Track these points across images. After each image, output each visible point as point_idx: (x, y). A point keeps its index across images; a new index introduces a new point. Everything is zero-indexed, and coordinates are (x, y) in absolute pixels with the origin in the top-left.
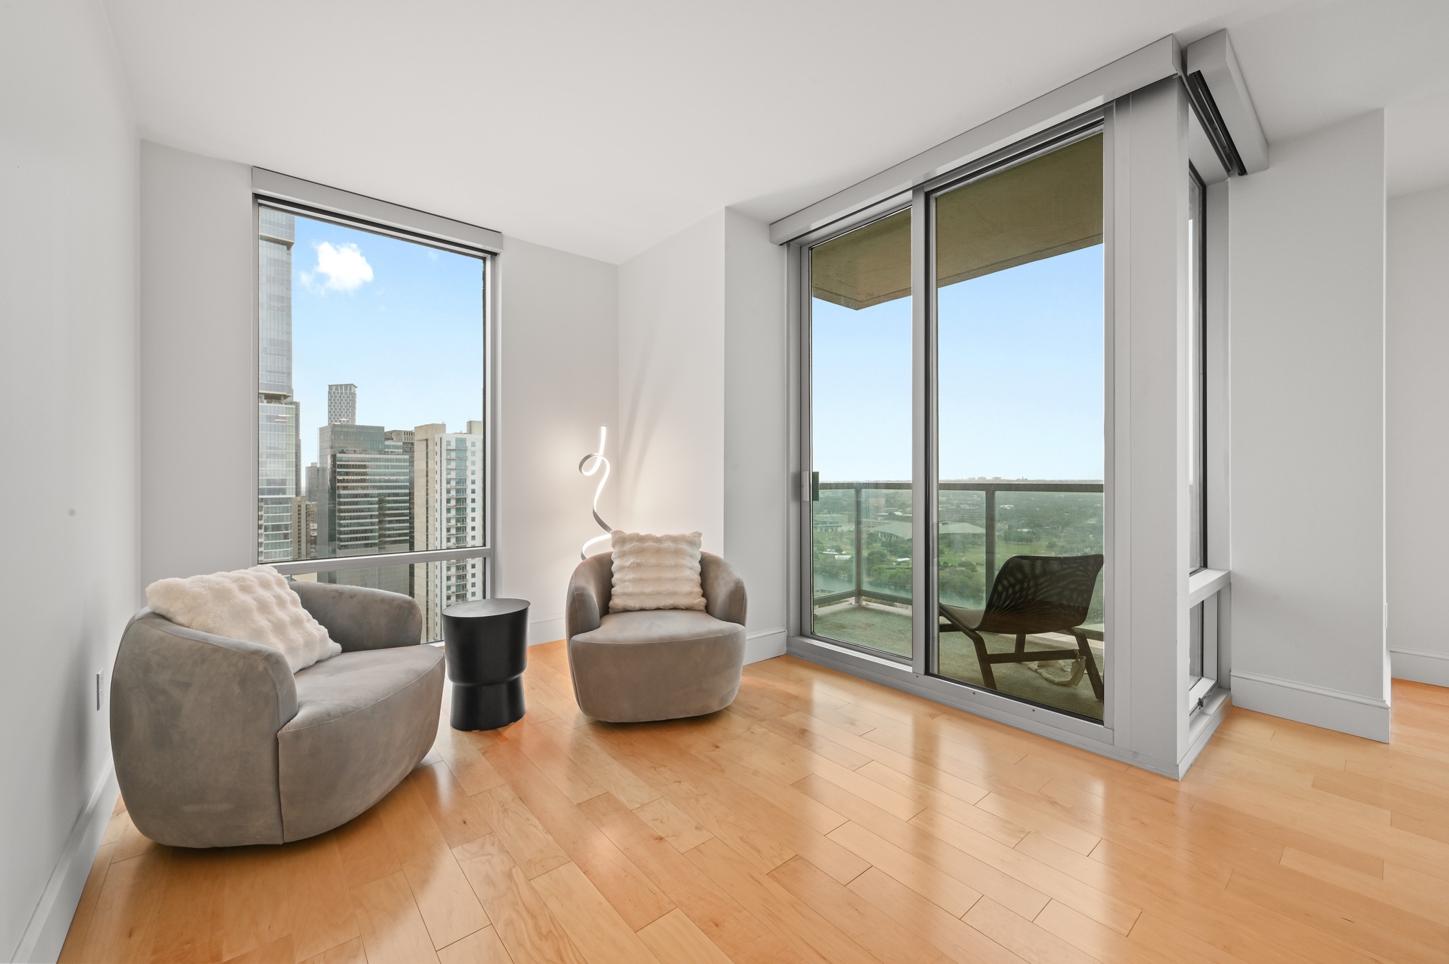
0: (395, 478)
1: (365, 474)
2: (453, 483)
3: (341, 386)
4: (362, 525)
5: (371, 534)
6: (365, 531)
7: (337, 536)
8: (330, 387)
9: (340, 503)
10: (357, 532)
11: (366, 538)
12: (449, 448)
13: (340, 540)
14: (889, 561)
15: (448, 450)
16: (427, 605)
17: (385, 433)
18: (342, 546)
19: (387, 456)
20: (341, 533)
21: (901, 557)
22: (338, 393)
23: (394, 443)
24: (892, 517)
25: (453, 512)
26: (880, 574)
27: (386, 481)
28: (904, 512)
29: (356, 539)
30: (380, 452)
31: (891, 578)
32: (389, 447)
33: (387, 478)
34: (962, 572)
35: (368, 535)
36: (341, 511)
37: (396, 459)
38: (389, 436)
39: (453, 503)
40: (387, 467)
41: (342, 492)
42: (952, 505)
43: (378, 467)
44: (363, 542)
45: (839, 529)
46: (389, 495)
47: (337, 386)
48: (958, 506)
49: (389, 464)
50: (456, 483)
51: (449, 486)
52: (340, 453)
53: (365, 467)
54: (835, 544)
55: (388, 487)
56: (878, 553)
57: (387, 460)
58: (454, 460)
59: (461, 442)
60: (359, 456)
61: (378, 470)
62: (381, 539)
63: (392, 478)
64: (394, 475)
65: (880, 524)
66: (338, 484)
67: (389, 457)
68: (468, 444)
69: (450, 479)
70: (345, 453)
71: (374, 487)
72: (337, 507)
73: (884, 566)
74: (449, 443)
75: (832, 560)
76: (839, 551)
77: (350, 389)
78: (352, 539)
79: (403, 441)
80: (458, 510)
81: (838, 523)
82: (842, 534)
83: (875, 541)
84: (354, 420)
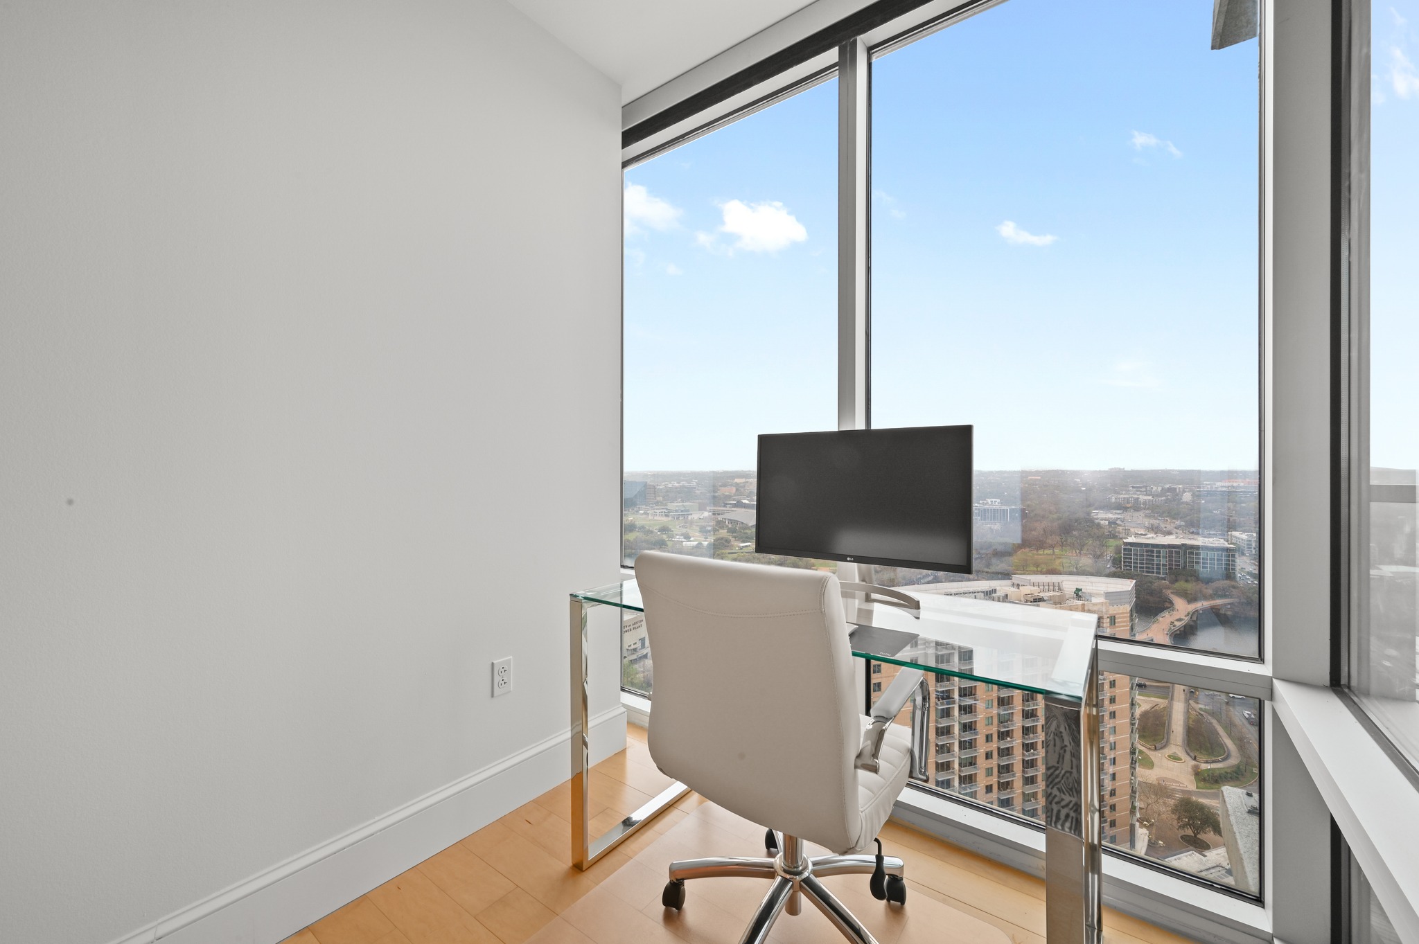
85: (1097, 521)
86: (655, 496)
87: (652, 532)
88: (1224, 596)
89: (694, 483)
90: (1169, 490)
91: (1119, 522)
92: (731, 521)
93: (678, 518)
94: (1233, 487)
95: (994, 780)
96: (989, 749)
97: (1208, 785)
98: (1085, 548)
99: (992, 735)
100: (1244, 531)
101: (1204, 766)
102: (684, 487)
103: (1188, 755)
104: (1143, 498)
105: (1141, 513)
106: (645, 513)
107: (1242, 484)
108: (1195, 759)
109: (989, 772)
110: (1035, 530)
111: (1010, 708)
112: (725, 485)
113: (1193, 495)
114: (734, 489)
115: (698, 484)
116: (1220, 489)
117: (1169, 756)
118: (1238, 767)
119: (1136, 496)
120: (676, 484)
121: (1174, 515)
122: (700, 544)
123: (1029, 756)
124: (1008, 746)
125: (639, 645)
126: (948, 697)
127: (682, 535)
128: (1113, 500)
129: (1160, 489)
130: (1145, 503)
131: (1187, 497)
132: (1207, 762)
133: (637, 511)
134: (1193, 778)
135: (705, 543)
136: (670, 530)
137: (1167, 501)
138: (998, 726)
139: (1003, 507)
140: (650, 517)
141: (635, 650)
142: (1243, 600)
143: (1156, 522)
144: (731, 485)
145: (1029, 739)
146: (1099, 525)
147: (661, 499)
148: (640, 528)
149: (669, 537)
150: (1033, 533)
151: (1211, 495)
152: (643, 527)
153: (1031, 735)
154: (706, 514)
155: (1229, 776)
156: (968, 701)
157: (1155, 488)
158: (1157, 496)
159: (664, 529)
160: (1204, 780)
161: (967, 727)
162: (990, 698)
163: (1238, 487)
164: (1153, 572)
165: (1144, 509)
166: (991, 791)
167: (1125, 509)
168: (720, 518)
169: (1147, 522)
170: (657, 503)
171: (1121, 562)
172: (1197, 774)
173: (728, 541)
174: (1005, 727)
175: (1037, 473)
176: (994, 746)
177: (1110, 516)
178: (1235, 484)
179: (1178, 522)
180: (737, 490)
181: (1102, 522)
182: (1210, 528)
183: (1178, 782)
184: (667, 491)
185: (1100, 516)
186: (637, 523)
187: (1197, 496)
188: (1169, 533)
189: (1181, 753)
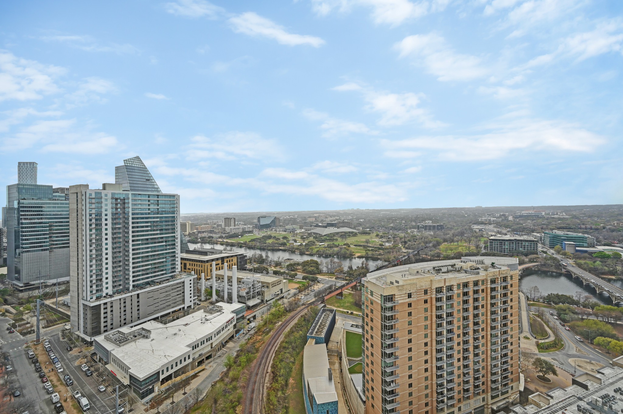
0: (60, 213)
1: (42, 211)
2: (93, 216)
3: (27, 163)
4: (38, 239)
5: (44, 244)
6: (40, 243)
7: (21, 246)
8: (19, 163)
9: (22, 228)
10: (34, 243)
11: (41, 246)
12: (91, 197)
13: (23, 248)
14: (316, 244)
15: (90, 198)
16: (78, 281)
17: (54, 189)
18: (24, 251)
19: (54, 202)
20: (23, 244)
21: (321, 243)
22: (25, 167)
23: (59, 195)
24: (317, 226)
25: (94, 231)
26: (312, 250)
27: (54, 215)
28: (322, 224)
29: (34, 247)
30: (50, 199)
31: (317, 252)
32: (56, 196)
33: (55, 213)
34: (345, 248)
35: (42, 244)
36: (23, 232)
37: (61, 203)
38: (57, 190)
39: (94, 226)
40: (55, 207)
41: (24, 221)
42: (341, 220)
43: (50, 207)
44: (40, 248)
45: (296, 232)
46: (56, 222)
47: (24, 163)
48: (343, 221)
49: (56, 205)
50: (96, 216)
51: (91, 217)
52: (22, 199)
53: (42, 207)
54: (294, 238)
55: (55, 218)
56: (312, 241)
57: (55, 204)
58: (94, 203)
59: (98, 194)
60: (35, 201)
61: (49, 209)
62: (51, 246)
63: (58, 213)
64: (59, 211)
65: (313, 229)
66: (21, 217)
67: (56, 202)
68: (103, 195)
69: (92, 214)
70: (25, 200)
71: (46, 218)
72: (21, 230)
73: (314, 247)
74: (91, 195)
75: (292, 245)
76: (295, 241)
77: (33, 165)
78: (30, 247)
79: (66, 193)
80: (96, 230)
81: (295, 229)
82: (297, 234)
83: (310, 236)
84: (36, 182)
85: (474, 230)
86: (279, 223)
87: (279, 239)
88: (533, 262)
89: (296, 216)
90: (503, 215)
91: (483, 230)
92: (314, 233)
93: (290, 233)
94: (530, 213)
95: (461, 356)
96: (459, 341)
97: (543, 350)
98: (471, 242)
99: (460, 334)
100: (538, 233)
101: (540, 341)
102: (292, 218)
103: (532, 336)
104: (492, 219)
105: (492, 226)
106: (275, 231)
107: (533, 212)
108: (535, 338)
109: (459, 352)
110: (449, 234)
111: (468, 321)
112: (310, 217)
113: (513, 217)
114: (314, 219)
115: (298, 217)
116: (524, 214)
117: (524, 337)
118: (555, 341)
119: (489, 218)
120: (288, 217)
121: (507, 227)
122: (302, 244)
123: (476, 343)
124: (467, 339)
125: (280, 292)
126: (441, 317)
127: (293, 240)
128: (480, 220)
129: (499, 215)
130: (493, 221)
131: (510, 218)
132: (541, 339)
133: (272, 230)
134: (536, 347)
135: (304, 244)
136: (287, 238)
137: (502, 220)
138: (463, 330)
139: (434, 225)
140: (278, 232)
141: (278, 294)
142: (542, 263)
143: (500, 230)
144: (313, 217)
145: (476, 335)
146: (475, 231)
147: (282, 224)
148: (274, 237)
149: (287, 241)
150: (448, 235)
151: (521, 217)
152: (275, 237)
153: (477, 334)
154: (303, 230)
155: (552, 345)
156: (450, 319)
157: (497, 215)
158: (498, 218)
159: (285, 238)
160: (541, 348)
161: (450, 331)
162: (459, 317)
163: (532, 213)
164: (502, 252)
165: (493, 224)
166: (460, 361)
167: (485, 224)
168: (309, 232)
169: (495, 230)
170: (280, 226)
171: (488, 247)
172: (538, 345)
173: (314, 242)
174: (466, 330)
175: (446, 209)
176: (461, 339)
177: (479, 227)
178: (530, 212)
179: (508, 229)
180: (315, 219)
181: (476, 230)
182: (522, 231)
183: (530, 350)
184: (284, 220)
185: (475, 227)
186: (272, 235)
187: (515, 217)
188: (506, 234)
189: (529, 336)
